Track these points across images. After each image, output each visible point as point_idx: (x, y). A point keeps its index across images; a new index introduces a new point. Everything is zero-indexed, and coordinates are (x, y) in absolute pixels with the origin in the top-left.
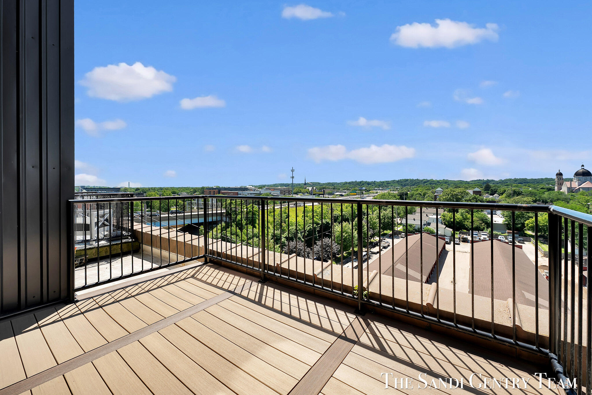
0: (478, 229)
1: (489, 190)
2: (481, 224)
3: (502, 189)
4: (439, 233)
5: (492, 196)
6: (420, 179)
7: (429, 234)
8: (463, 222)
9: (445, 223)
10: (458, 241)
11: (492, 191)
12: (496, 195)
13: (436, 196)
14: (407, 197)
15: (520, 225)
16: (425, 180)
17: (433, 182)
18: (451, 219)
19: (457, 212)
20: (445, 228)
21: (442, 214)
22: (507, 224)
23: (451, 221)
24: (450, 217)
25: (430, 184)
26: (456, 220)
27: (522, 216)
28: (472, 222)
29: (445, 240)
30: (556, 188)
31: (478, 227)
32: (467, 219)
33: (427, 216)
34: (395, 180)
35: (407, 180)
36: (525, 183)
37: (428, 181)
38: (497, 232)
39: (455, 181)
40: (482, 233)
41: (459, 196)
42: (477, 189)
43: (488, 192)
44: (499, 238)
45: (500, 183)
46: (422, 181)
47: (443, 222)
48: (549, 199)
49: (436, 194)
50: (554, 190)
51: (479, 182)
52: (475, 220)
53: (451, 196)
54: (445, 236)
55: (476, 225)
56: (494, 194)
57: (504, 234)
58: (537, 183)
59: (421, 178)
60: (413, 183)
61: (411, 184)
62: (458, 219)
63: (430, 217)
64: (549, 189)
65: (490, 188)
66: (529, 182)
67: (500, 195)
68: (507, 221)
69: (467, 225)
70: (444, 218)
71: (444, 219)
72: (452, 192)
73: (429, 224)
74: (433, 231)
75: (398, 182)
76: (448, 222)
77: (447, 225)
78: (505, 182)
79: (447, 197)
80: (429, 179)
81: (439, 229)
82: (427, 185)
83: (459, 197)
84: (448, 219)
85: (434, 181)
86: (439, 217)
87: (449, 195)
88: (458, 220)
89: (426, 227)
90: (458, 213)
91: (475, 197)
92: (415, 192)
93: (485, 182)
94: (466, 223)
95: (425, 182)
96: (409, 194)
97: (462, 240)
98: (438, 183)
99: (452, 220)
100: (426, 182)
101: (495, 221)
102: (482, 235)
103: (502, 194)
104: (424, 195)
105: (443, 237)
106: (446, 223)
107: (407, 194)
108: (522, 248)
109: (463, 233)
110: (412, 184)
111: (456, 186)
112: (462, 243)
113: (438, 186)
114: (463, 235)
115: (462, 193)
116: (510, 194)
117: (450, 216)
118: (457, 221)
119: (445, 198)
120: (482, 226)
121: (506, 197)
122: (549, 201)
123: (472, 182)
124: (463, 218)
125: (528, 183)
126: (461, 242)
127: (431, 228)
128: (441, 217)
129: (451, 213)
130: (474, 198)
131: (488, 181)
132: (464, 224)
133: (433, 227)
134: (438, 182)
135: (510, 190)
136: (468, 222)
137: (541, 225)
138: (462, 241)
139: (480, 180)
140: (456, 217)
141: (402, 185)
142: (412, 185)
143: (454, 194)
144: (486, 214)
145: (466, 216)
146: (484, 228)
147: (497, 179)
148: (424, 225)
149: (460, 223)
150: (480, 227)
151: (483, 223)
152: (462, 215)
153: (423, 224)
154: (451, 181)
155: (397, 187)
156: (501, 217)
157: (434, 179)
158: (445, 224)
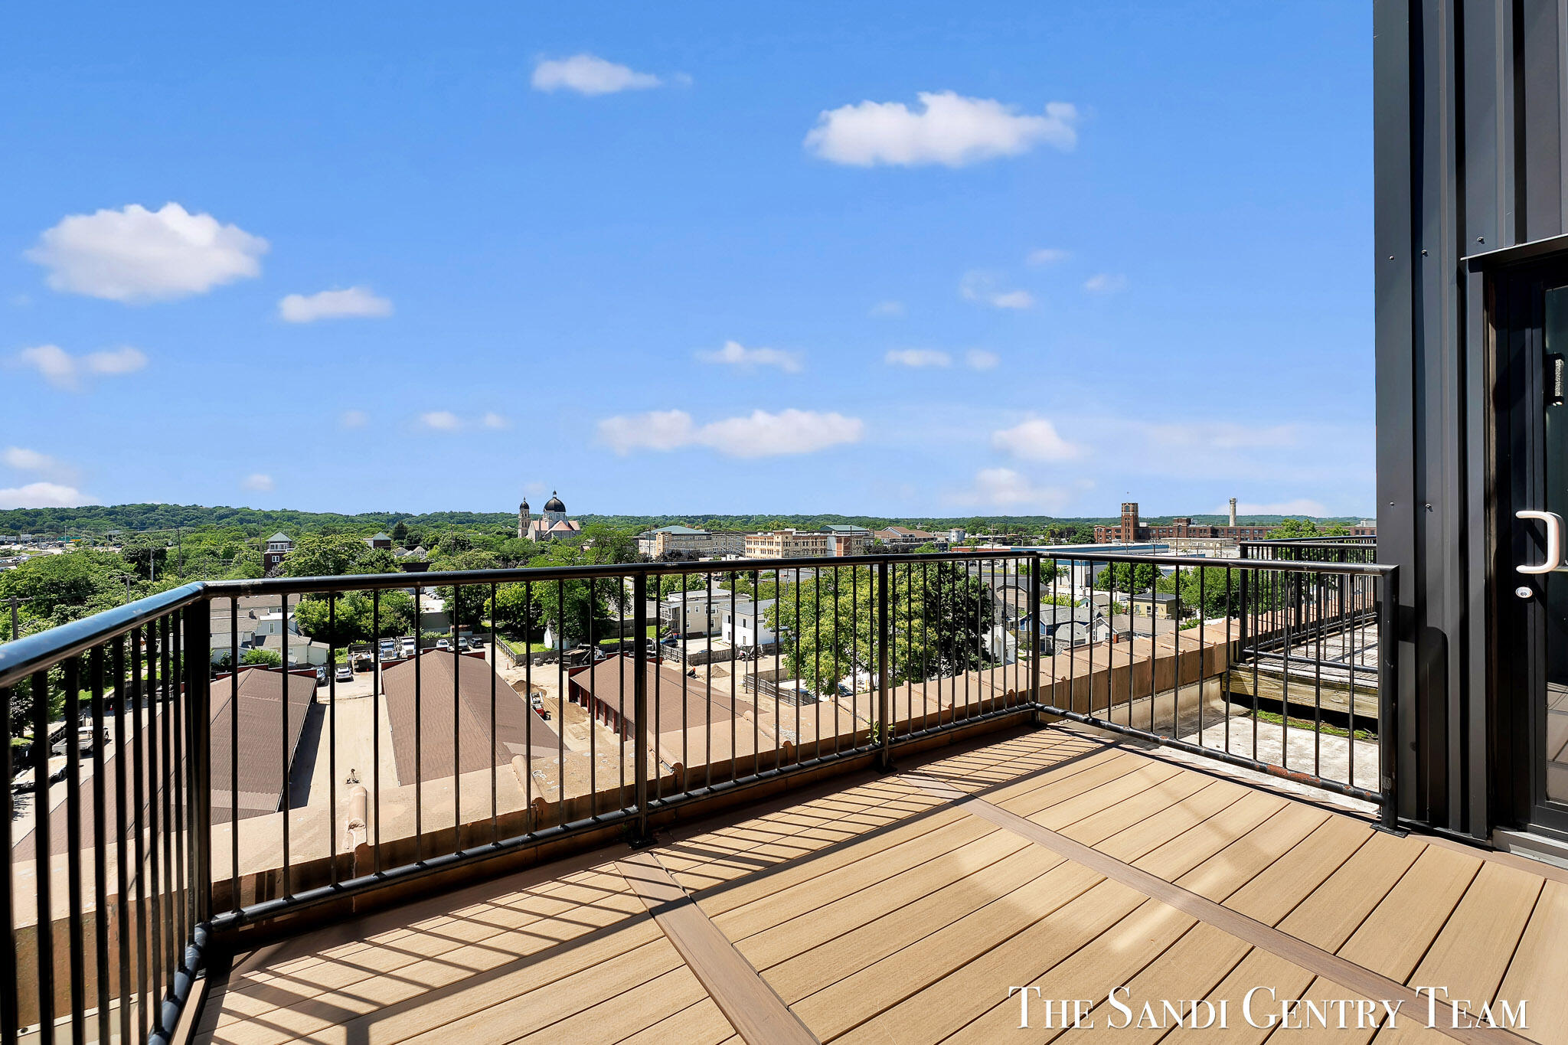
0: (393, 632)
1: (404, 538)
2: (399, 618)
3: (431, 534)
4: (291, 659)
5: (411, 552)
6: (204, 507)
7: (265, 668)
8: (357, 619)
9: (305, 630)
10: (348, 672)
11: (410, 539)
12: (419, 549)
13: (268, 557)
14: (163, 565)
15: (474, 612)
16: (223, 511)
17: (248, 517)
18: (324, 616)
19: (341, 596)
20: (310, 644)
21: (297, 605)
22: (451, 612)
23: (325, 623)
24: (320, 613)
25: (241, 524)
26: (337, 618)
27: (477, 592)
28: (377, 617)
29: (315, 677)
30: (520, 531)
31: (393, 627)
32: (367, 612)
33: (254, 617)
34: (97, 507)
35: (153, 508)
36: (468, 521)
37: (235, 512)
38: (433, 634)
39: (317, 515)
40: (403, 641)
41: (342, 554)
42: (381, 536)
43: (402, 544)
44: (438, 646)
45: (422, 520)
46: (212, 511)
47: (301, 627)
48: (511, 554)
49: (268, 552)
50: (516, 536)
51: (378, 519)
52: (385, 611)
53: (321, 554)
54: (309, 665)
55: (388, 623)
56: (416, 547)
57: (445, 636)
58: (489, 522)
59: (208, 504)
60: (178, 519)
61: (168, 520)
62: (343, 614)
63: (262, 618)
64: (510, 535)
65: (406, 533)
66: (475, 521)
67: (427, 550)
68: (451, 604)
69: (366, 627)
70: (304, 616)
71: (304, 621)
72: (323, 546)
73: (259, 640)
74: (275, 659)
75: (112, 512)
76: (316, 625)
77: (314, 634)
78: (434, 520)
79: (311, 559)
80: (234, 506)
81: (289, 651)
82: (229, 523)
83: (343, 556)
84: (315, 617)
85: (253, 514)
86: (289, 615)
87: (314, 554)
88: (343, 618)
89: (250, 649)
90: (343, 600)
91: (383, 555)
92: (193, 547)
93: (390, 518)
94: (364, 622)
95: (222, 516)
96: (168, 554)
97: (357, 667)
98: (271, 520)
99: (327, 619)
100: (226, 516)
101: (427, 609)
102: (403, 647)
103: (431, 546)
104: (229, 554)
105: (306, 670)
106: (311, 630)
107: (161, 554)
108: (484, 659)
109: (358, 649)
110: (175, 522)
111: (324, 528)
112: (358, 673)
113: (267, 527)
114: (359, 654)
115: (350, 546)
116: (448, 546)
117: (321, 610)
118: (340, 622)
119: (303, 561)
120: (401, 623)
121: (441, 553)
122: (511, 557)
123: (360, 519)
124: (356, 609)
125: (473, 521)
126: (355, 673)
127: (269, 650)
128: (293, 616)
129: (323, 602)
130: (380, 557)
131: (399, 517)
132: (360, 626)
133: (272, 647)
134: (267, 516)
135: (448, 536)
136: (368, 618)
137: (509, 605)
138: (358, 670)
139: (379, 513)
140: (338, 609)
141: (129, 524)
142: (174, 525)
143: (330, 550)
144: (406, 594)
145: (363, 604)
146: (406, 629)
147: (416, 513)
148: (245, 644)
149: (348, 624)
150: (396, 628)
151: (402, 617)
152: (353, 603)
153: (239, 643)
154: (305, 514)
155: (112, 533)
156: (435, 598)
157: (254, 508)
158: (308, 634)
